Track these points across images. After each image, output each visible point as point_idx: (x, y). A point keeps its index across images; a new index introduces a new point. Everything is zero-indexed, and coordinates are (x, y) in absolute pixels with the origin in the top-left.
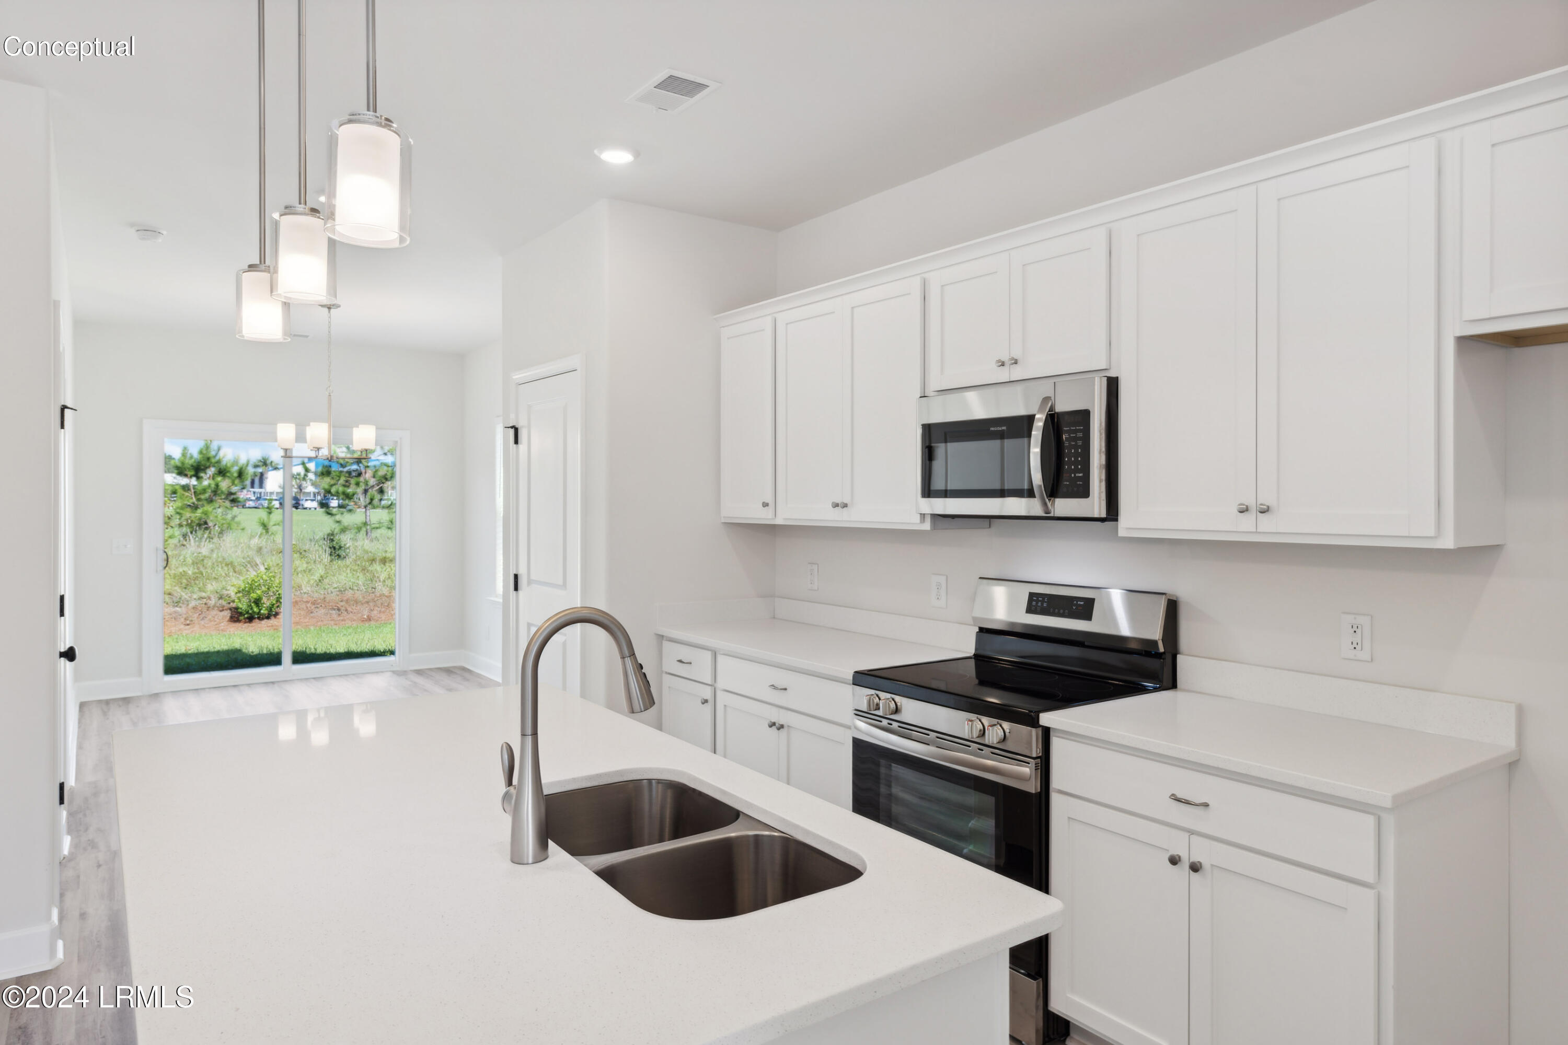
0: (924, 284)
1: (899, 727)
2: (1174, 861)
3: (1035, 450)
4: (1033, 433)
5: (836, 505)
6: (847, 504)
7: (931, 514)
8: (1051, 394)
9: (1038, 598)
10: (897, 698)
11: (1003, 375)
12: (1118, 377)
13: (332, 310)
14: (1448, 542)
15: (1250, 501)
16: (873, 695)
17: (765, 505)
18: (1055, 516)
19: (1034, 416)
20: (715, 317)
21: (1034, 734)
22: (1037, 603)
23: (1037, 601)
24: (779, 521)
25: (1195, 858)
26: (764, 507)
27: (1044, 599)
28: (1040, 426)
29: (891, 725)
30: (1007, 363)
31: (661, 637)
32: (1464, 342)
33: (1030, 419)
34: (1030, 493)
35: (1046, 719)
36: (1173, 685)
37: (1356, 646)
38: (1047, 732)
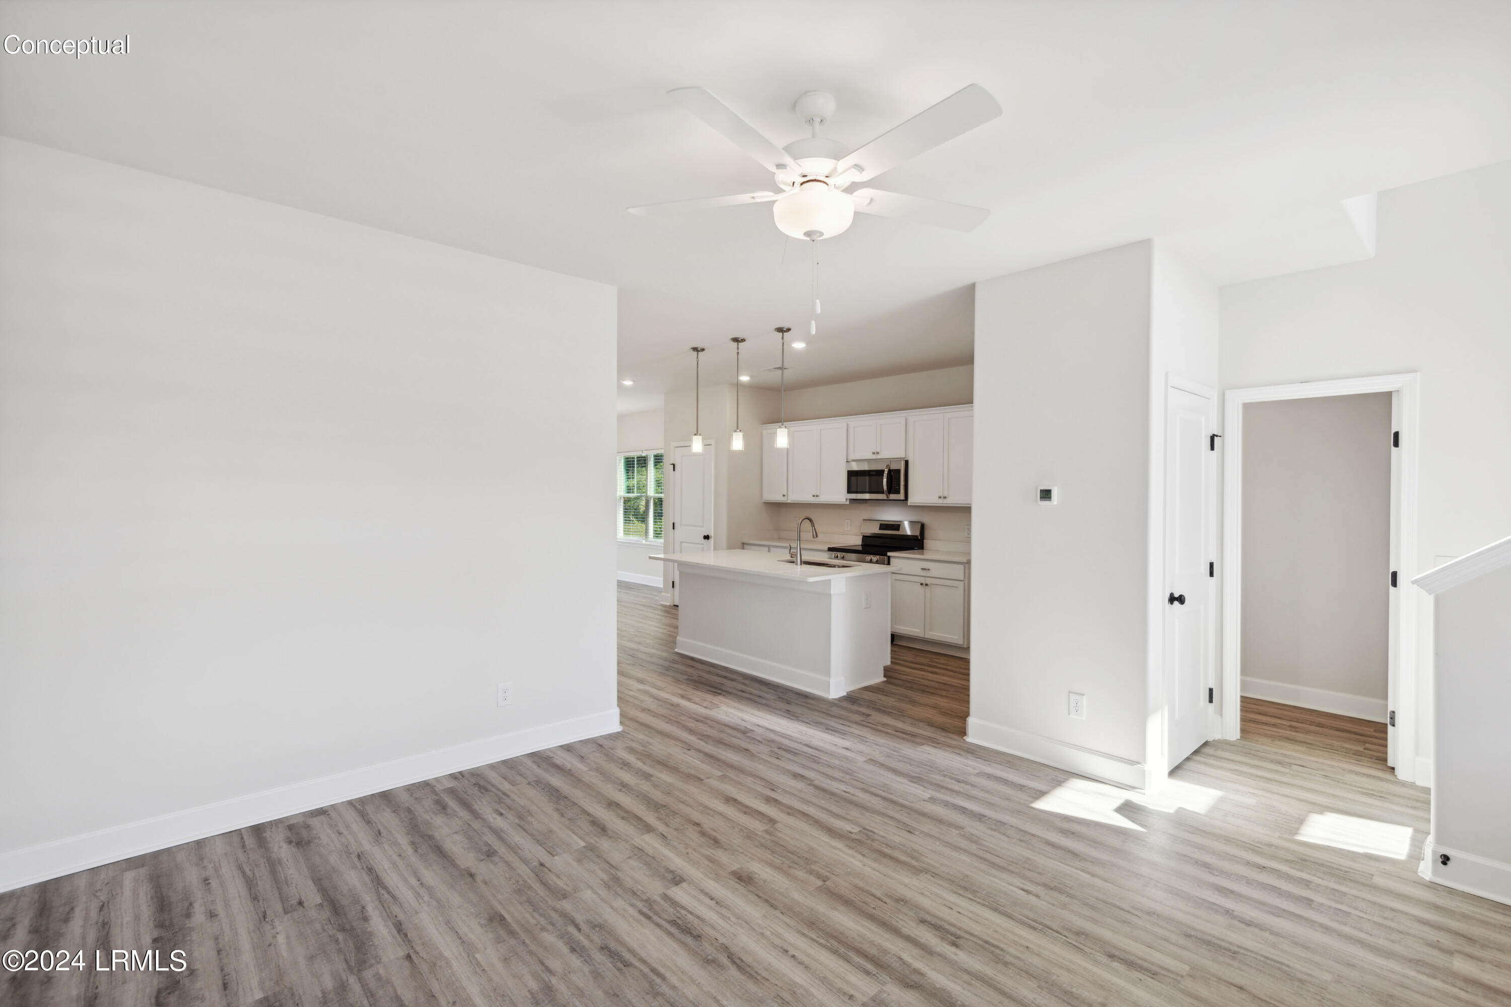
0: (848, 425)
2: (922, 584)
3: (885, 480)
4: (885, 475)
5: (814, 496)
6: (818, 496)
7: (849, 499)
8: (889, 464)
10: (843, 553)
11: (874, 457)
12: (908, 460)
15: (941, 495)
16: (835, 553)
17: (784, 496)
18: (891, 499)
19: (884, 470)
20: (761, 426)
21: (886, 558)
23: (882, 526)
24: (789, 501)
25: (927, 582)
27: (884, 525)
28: (887, 474)
30: (875, 453)
31: (743, 543)
33: (882, 471)
34: (882, 492)
35: (889, 554)
36: (923, 548)
38: (889, 557)
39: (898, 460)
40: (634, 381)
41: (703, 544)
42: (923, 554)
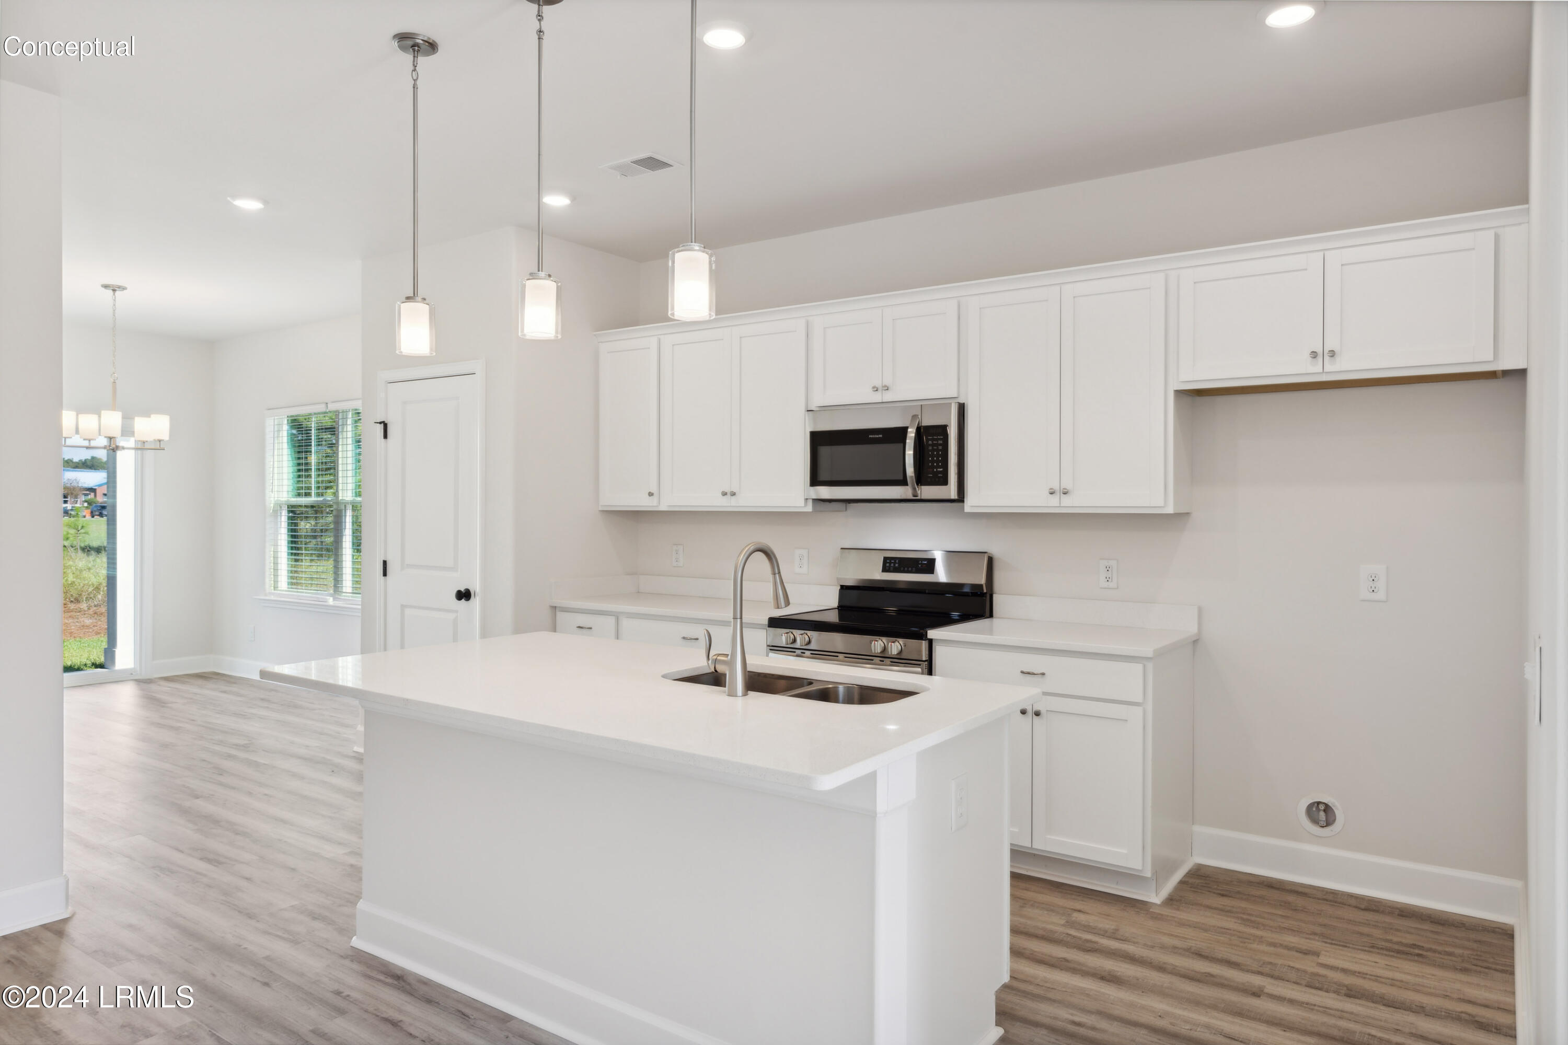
0: (807, 323)
1: (812, 654)
2: (1023, 711)
3: (910, 453)
4: (907, 441)
5: (724, 494)
6: (735, 493)
7: (813, 499)
8: (921, 413)
9: (890, 560)
10: (809, 633)
11: (877, 397)
12: (964, 403)
13: (117, 293)
14: (1170, 510)
15: (1056, 486)
16: (788, 633)
17: (651, 494)
18: (922, 498)
19: (907, 428)
20: (595, 333)
21: (924, 644)
22: (890, 564)
23: (890, 563)
24: (663, 508)
25: (1036, 708)
26: (649, 496)
27: (895, 561)
28: (912, 436)
29: (804, 653)
30: (880, 389)
31: (554, 608)
32: (1180, 393)
33: (903, 431)
34: (903, 482)
35: (932, 634)
36: (991, 616)
37: (1108, 579)
38: (931, 642)
39: (941, 404)
40: (265, 202)
41: (457, 612)
42: (991, 632)
